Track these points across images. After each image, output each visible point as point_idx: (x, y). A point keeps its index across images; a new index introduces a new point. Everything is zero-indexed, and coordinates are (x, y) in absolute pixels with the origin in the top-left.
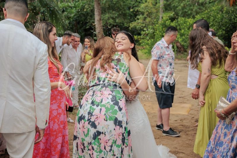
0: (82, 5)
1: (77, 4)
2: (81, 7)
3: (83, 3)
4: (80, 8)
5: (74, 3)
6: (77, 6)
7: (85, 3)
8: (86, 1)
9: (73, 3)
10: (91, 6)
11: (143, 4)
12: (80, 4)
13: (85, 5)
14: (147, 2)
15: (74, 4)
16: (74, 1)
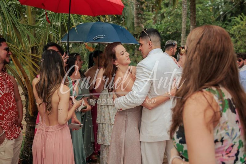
0: (164, 28)
1: (159, 26)
2: (164, 30)
3: (166, 26)
4: (162, 30)
5: (157, 25)
6: (160, 29)
7: (168, 26)
8: (168, 23)
9: (155, 25)
10: (174, 29)
11: (236, 26)
12: (162, 27)
13: (168, 28)
14: (240, 24)
15: (157, 27)
16: (156, 24)
